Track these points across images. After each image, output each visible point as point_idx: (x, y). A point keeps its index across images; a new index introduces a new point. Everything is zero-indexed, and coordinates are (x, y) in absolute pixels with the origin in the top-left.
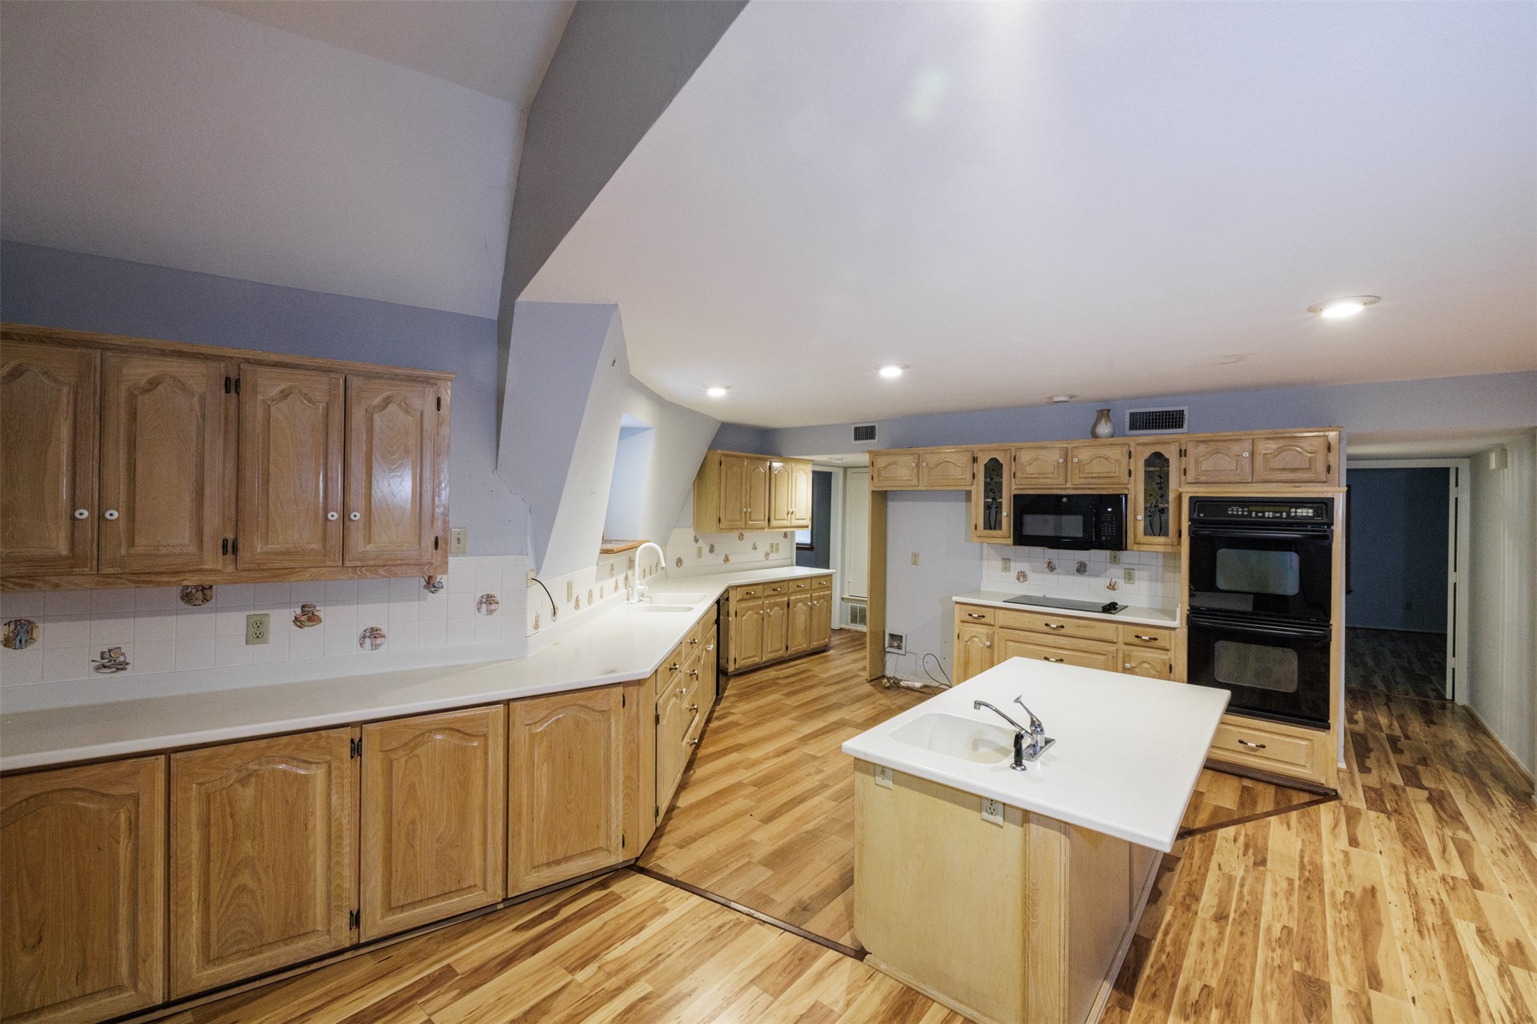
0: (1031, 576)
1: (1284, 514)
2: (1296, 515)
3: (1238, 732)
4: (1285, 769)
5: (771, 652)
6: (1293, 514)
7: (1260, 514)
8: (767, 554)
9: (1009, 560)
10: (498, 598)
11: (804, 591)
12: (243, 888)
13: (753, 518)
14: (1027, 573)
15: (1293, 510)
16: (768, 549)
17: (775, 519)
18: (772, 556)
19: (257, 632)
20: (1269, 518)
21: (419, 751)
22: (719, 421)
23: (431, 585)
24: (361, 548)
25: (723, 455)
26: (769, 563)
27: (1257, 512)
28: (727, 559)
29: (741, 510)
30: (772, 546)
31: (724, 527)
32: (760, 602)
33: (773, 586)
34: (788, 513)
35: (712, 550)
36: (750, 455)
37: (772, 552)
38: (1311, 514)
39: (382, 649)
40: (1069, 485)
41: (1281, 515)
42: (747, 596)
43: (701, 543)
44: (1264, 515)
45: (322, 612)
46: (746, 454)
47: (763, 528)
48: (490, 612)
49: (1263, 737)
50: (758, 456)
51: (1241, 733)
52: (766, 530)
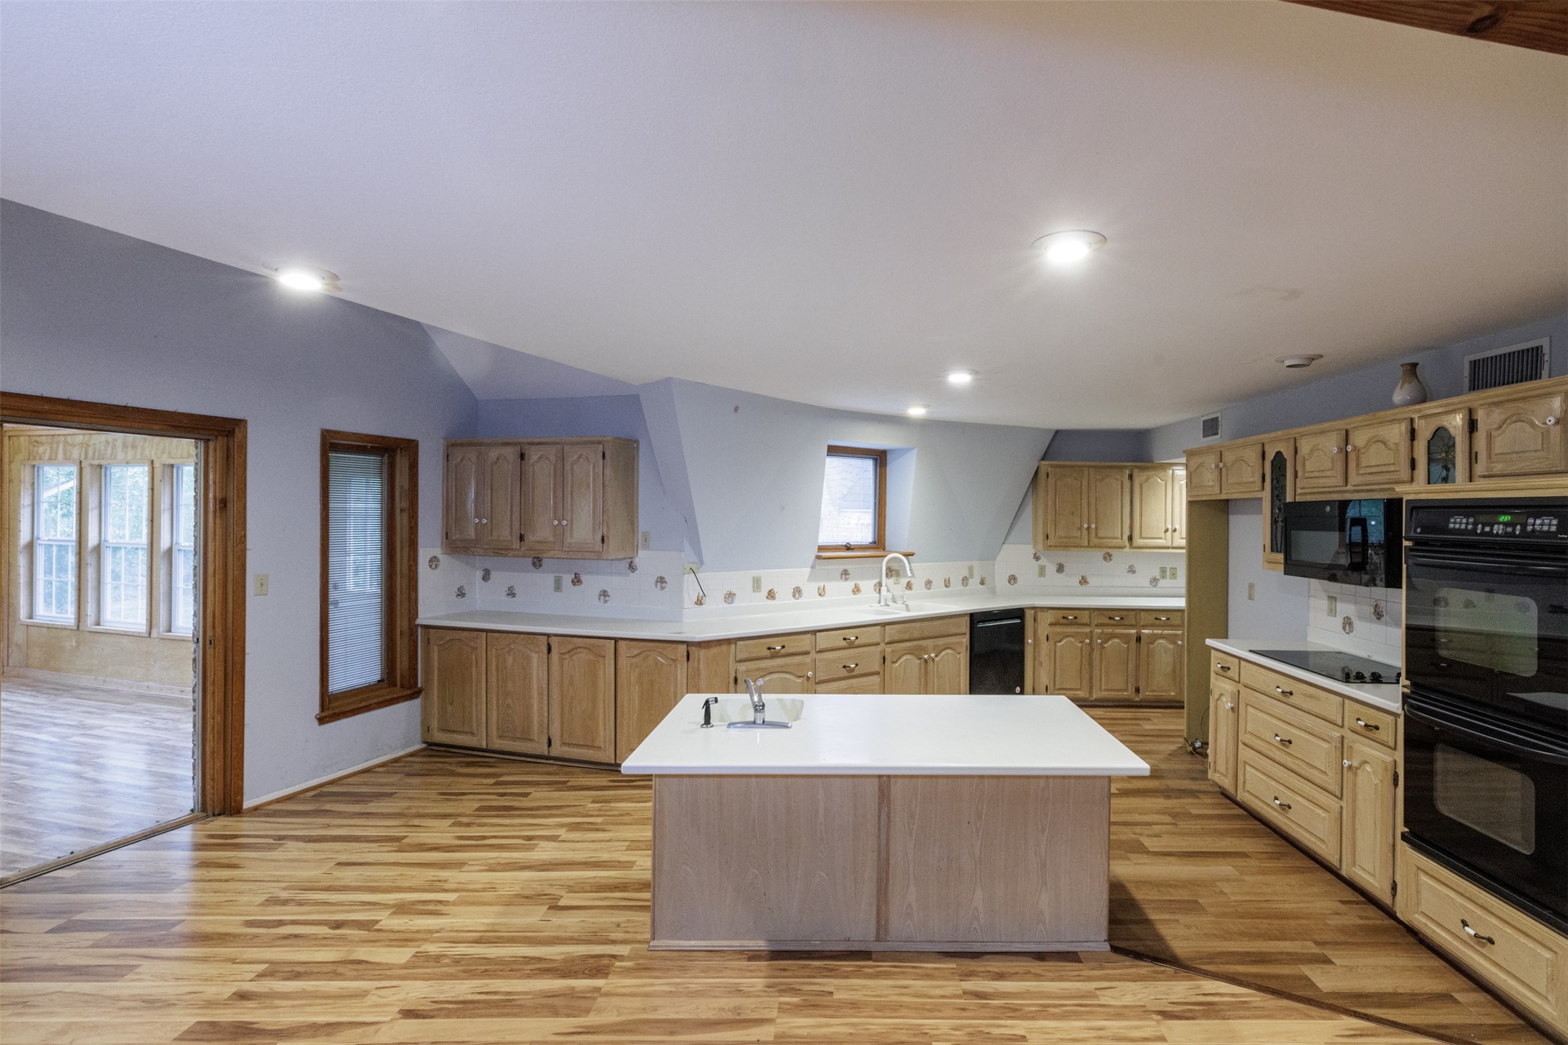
0: (1357, 624)
1: (1519, 527)
2: (1533, 531)
3: (1461, 905)
4: (1518, 992)
5: (1105, 690)
6: (1529, 528)
7: (1487, 529)
8: (1154, 581)
9: (1335, 599)
10: (667, 580)
11: (1165, 626)
12: (509, 706)
13: (1101, 534)
14: (1353, 619)
15: (1531, 521)
16: (1157, 574)
17: (1141, 537)
18: (1162, 583)
19: (558, 586)
20: (1497, 535)
21: (574, 657)
22: (1047, 431)
23: (632, 567)
24: (569, 541)
25: (1052, 466)
26: (1155, 590)
27: (1484, 525)
28: (1084, 581)
29: (1082, 526)
30: (1163, 570)
31: (1052, 543)
32: (1087, 630)
33: (1111, 614)
34: (1167, 531)
35: (1060, 569)
36: (1094, 463)
37: (1164, 577)
38: (1553, 529)
39: (609, 604)
40: (1349, 487)
41: (1514, 530)
42: (1063, 621)
43: (1043, 561)
44: (1492, 529)
45: (583, 578)
46: (1088, 463)
47: (1122, 548)
48: (663, 588)
49: (1491, 926)
50: (1107, 464)
51: (1466, 909)
52: (1127, 550)
